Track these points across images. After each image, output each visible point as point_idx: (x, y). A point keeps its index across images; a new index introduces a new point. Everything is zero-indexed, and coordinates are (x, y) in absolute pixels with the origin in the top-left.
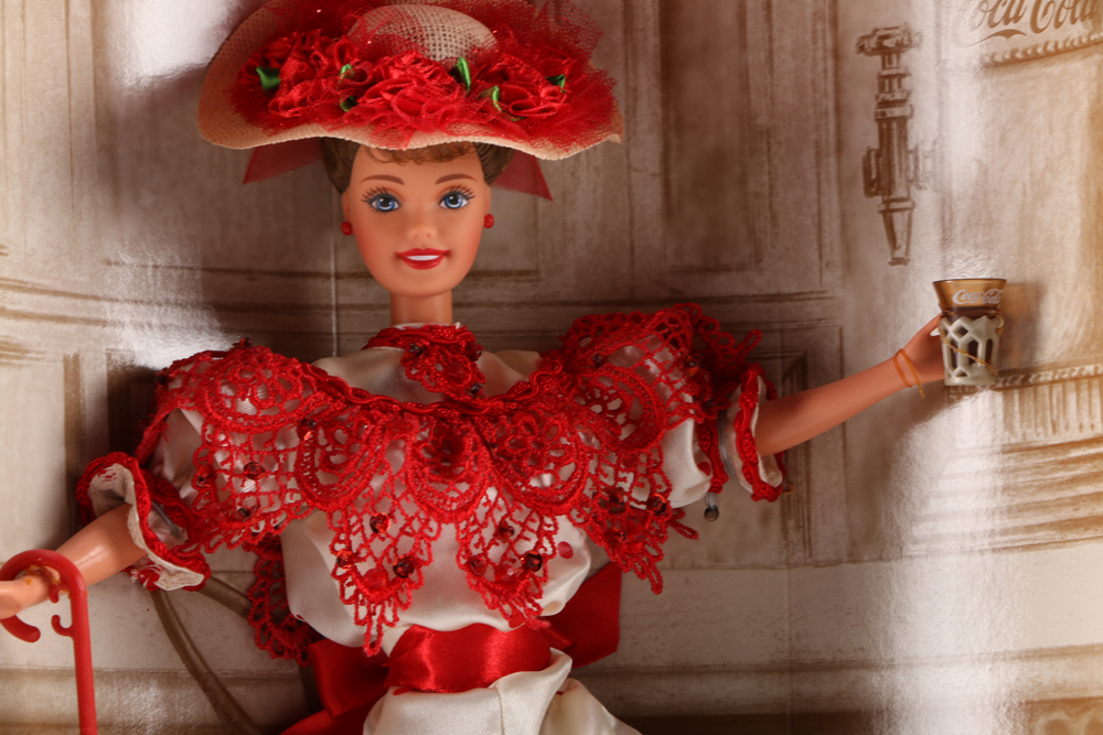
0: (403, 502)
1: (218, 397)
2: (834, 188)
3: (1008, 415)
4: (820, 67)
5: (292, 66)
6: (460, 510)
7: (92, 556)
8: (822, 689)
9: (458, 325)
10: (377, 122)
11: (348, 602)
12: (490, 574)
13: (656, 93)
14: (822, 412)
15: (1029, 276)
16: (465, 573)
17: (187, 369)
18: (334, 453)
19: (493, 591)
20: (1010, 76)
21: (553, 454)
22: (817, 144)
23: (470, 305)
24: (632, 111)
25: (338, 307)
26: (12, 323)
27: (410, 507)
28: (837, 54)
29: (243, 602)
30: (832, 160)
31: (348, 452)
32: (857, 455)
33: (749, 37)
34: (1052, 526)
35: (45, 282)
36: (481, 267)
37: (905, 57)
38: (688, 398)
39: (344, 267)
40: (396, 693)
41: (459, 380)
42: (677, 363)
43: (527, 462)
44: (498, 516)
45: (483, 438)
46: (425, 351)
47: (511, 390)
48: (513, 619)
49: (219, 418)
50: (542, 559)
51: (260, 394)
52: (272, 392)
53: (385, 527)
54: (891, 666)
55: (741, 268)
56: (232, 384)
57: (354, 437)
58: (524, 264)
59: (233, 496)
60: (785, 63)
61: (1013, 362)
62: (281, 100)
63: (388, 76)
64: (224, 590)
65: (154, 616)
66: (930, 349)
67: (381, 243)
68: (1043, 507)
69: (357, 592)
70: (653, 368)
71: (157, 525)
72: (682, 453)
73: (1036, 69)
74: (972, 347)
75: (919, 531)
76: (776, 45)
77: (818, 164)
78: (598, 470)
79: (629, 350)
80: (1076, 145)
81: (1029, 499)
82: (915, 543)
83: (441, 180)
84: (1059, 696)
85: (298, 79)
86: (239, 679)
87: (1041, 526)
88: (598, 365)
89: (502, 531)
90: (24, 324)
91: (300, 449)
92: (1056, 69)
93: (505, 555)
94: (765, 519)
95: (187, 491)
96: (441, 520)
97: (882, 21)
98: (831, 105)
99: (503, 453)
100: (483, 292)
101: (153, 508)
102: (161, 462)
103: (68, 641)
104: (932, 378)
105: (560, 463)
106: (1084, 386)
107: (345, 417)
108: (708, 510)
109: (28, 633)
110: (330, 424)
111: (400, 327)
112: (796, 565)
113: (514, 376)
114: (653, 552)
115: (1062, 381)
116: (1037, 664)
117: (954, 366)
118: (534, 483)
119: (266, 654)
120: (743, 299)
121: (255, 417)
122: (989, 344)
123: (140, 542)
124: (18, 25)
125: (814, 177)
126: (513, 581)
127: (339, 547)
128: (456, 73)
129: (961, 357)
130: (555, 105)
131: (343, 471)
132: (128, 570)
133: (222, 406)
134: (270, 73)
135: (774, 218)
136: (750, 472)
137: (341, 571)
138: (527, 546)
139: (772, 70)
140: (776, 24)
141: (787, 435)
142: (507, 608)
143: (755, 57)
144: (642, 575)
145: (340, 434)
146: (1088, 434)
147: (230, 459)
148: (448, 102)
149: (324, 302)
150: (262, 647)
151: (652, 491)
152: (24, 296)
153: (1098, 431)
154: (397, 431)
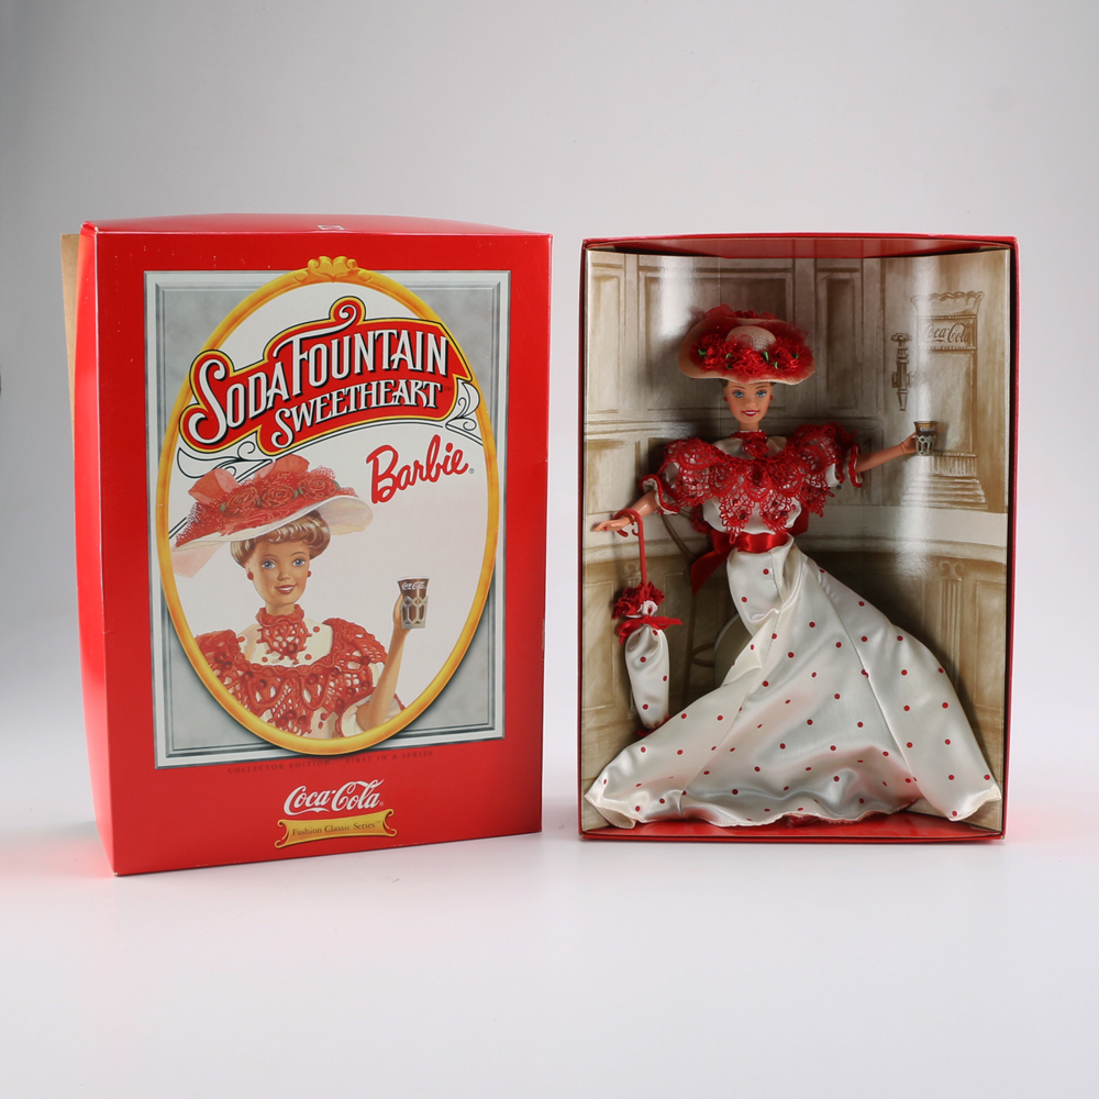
0: (743, 495)
1: (684, 458)
2: (882, 384)
3: (935, 465)
4: (879, 344)
5: (710, 351)
6: (760, 498)
7: (643, 508)
8: (872, 545)
9: (760, 431)
10: (737, 374)
11: (724, 524)
12: (770, 517)
13: (825, 350)
14: (875, 462)
15: (944, 421)
16: (762, 518)
17: (674, 447)
19: (770, 523)
20: (940, 355)
21: (791, 477)
22: (877, 369)
25: (721, 419)
26: (620, 434)
27: (745, 497)
28: (884, 340)
30: (882, 375)
31: (725, 477)
32: (887, 472)
33: (856, 332)
34: (948, 502)
35: (630, 419)
37: (907, 343)
38: (834, 456)
40: (738, 551)
41: (761, 451)
42: (831, 444)
43: (782, 480)
44: (773, 500)
45: (769, 472)
46: (750, 442)
47: (778, 454)
48: (776, 531)
49: (685, 465)
50: (787, 512)
51: (697, 457)
52: (701, 457)
53: (737, 503)
55: (851, 408)
56: (689, 453)
57: (727, 472)
58: (781, 405)
59: (688, 490)
60: (867, 342)
61: (938, 450)
62: (706, 362)
63: (742, 358)
65: (662, 523)
66: (912, 441)
68: (945, 496)
69: (727, 522)
70: (823, 446)
71: (664, 497)
72: (831, 473)
73: (948, 354)
74: (925, 444)
75: (906, 497)
76: (864, 336)
77: (877, 376)
78: (805, 481)
79: (815, 439)
80: (961, 382)
81: (941, 492)
82: (904, 501)
83: (757, 388)
84: (948, 556)
85: (713, 356)
86: (687, 539)
87: (944, 502)
88: (805, 445)
89: (774, 504)
90: (624, 434)
91: (710, 475)
92: (955, 355)
93: (775, 511)
94: (856, 492)
95: (673, 487)
96: (755, 501)
97: (899, 331)
98: (882, 357)
99: (775, 477)
101: (663, 492)
102: (665, 477)
103: (636, 536)
105: (793, 480)
106: (960, 460)
107: (724, 464)
110: (720, 467)
111: (742, 432)
112: (865, 505)
113: (778, 449)
114: (821, 505)
115: (953, 457)
116: (940, 545)
118: (784, 487)
120: (851, 418)
121: (695, 465)
122: (931, 443)
123: (659, 504)
124: (624, 338)
125: (876, 380)
126: (777, 519)
127: (722, 508)
128: (763, 355)
129: (922, 446)
130: (795, 366)
131: (724, 483)
132: (654, 511)
133: (685, 461)
134: (702, 351)
135: (862, 392)
136: (853, 480)
137: (723, 515)
138: (781, 508)
139: (863, 344)
141: (865, 467)
142: (774, 528)
143: (858, 339)
145: (723, 470)
146: (961, 475)
147: (688, 479)
148: (760, 368)
149: (716, 418)
150: (695, 530)
151: (821, 486)
152: (623, 427)
153: (965, 475)
154: (741, 470)
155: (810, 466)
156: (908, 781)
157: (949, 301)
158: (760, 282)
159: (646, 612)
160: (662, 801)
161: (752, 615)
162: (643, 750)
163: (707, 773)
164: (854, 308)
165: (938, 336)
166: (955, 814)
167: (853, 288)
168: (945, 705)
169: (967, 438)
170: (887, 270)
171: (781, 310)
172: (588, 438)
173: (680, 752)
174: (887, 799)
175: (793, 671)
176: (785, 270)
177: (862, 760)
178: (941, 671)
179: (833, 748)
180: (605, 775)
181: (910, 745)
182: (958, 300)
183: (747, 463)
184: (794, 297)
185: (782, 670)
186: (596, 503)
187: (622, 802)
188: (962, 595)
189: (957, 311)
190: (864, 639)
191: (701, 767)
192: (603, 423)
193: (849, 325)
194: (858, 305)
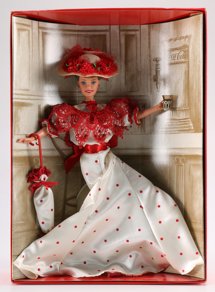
0: (85, 127)
1: (59, 111)
2: (149, 80)
3: (172, 114)
4: (148, 63)
5: (71, 64)
6: (93, 128)
7: (41, 134)
8: (146, 152)
9: (94, 100)
10: (82, 73)
11: (77, 141)
12: (98, 137)
13: (124, 66)
14: (146, 113)
15: (176, 95)
16: (94, 137)
17: (55, 107)
18: (76, 119)
19: (98, 140)
20: (174, 66)
21: (107, 120)
22: (147, 74)
23: (97, 96)
24: (121, 69)
25: (78, 97)
26: (31, 100)
27: (86, 128)
28: (150, 61)
29: (64, 139)
30: (149, 76)
31: (78, 119)
32: (152, 119)
33: (138, 58)
34: (178, 131)
35: (36, 94)
36: (99, 91)
37: (160, 62)
38: (127, 111)
39: (79, 91)
40: (85, 153)
41: (94, 109)
42: (126, 106)
43: (103, 121)
44: (99, 129)
45: (97, 118)
46: (89, 105)
47: (102, 110)
48: (101, 144)
50: (105, 135)
51: (66, 111)
53: (83, 131)
54: (155, 149)
55: (136, 91)
56: (62, 109)
57: (79, 117)
58: (105, 91)
59: (61, 126)
60: (143, 62)
61: (173, 107)
62: (69, 69)
63: (84, 66)
64: (61, 137)
65: (51, 141)
66: (162, 105)
67: (83, 89)
68: (177, 128)
69: (79, 139)
70: (122, 107)
71: (51, 129)
72: (126, 119)
73: (178, 65)
74: (167, 105)
75: (160, 130)
76: (142, 59)
77: (147, 77)
78: (114, 122)
79: (119, 104)
80: (183, 76)
81: (175, 127)
82: (159, 132)
83: (92, 80)
84: (178, 154)
85: (71, 66)
86: (63, 150)
87: (176, 131)
88: (114, 107)
89: (100, 131)
90: (32, 101)
91: (71, 119)
92: (180, 65)
93: (100, 134)
94: (138, 128)
95: (55, 124)
96: (91, 130)
97: (156, 56)
98: (149, 68)
99: (100, 120)
100: (99, 95)
101: (50, 127)
102: (52, 120)
103: (38, 146)
104: (162, 109)
105: (108, 121)
106: (183, 111)
107: (78, 114)
108: (130, 126)
109: (33, 145)
110: (75, 115)
111: (86, 101)
112: (143, 134)
113: (102, 108)
114: (121, 133)
115: (180, 110)
116: (175, 150)
117: (165, 107)
118: (104, 124)
119: (67, 146)
120: (136, 96)
121: (65, 114)
122: (170, 105)
123: (49, 132)
124: (32, 58)
125: (146, 79)
126: (101, 138)
127: (76, 133)
128: (93, 65)
129: (166, 106)
130: (108, 70)
131: (77, 122)
132: (47, 135)
133: (60, 113)
134: (67, 64)
135: (141, 84)
136: (136, 122)
137: (77, 136)
138: (103, 133)
139: (141, 63)
140: (142, 56)
141: (142, 116)
142: (100, 142)
143: (139, 61)
144: (120, 137)
145: (77, 117)
146: (183, 118)
147: (61, 120)
148: (92, 70)
149: (76, 96)
150: (67, 145)
151: (122, 125)
152: (32, 97)
153: (185, 118)
154: (85, 116)
155: (117, 115)
156: (162, 256)
157: (178, 41)
158: (95, 36)
159: (42, 179)
160: (51, 267)
161: (90, 180)
162: (41, 242)
163: (71, 253)
164: (137, 47)
165: (173, 57)
166: (183, 271)
167: (136, 38)
168: (177, 221)
169: (185, 101)
170: (151, 29)
171: (104, 48)
172: (14, 100)
173: (58, 243)
174: (154, 266)
175: (109, 206)
176: (106, 31)
177: (141, 247)
178: (175, 205)
179: (128, 241)
180: (23, 254)
181: (162, 239)
182: (181, 40)
183: (88, 114)
184: (110, 43)
185: (104, 206)
186: (19, 130)
187: (32, 267)
188: (185, 171)
189: (181, 45)
190: (141, 192)
191: (69, 250)
192: (22, 94)
193: (135, 55)
194: (139, 46)
